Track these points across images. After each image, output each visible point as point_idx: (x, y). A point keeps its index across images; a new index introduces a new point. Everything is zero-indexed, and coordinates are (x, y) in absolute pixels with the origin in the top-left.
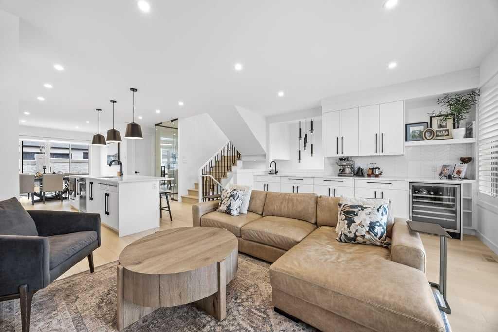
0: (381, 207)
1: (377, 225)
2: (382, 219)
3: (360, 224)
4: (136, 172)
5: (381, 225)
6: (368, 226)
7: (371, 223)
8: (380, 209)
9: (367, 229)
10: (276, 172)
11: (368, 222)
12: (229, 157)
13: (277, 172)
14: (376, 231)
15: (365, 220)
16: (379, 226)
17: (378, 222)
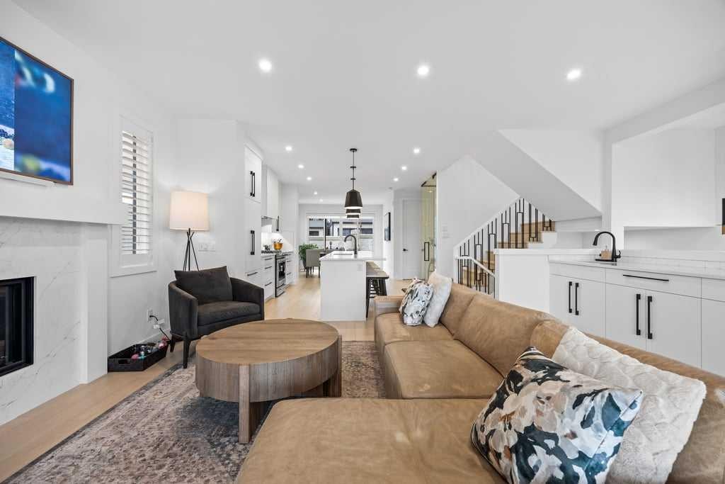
0: (596, 393)
1: (545, 446)
2: (574, 435)
3: (507, 418)
4: (404, 250)
5: (558, 452)
6: (519, 435)
7: (530, 429)
8: (587, 401)
9: (513, 440)
10: (615, 257)
11: (526, 422)
12: (533, 227)
13: (619, 257)
14: (532, 460)
15: (523, 412)
16: (549, 452)
17: (554, 437)
